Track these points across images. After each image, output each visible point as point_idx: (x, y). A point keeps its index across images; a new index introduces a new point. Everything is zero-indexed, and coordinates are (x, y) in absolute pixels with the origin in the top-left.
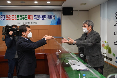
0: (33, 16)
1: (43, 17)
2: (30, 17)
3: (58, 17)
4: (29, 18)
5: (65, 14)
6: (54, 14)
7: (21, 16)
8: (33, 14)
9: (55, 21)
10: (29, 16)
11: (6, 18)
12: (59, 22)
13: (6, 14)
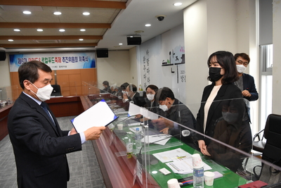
0: (62, 59)
1: (73, 60)
2: (58, 60)
3: (91, 59)
4: (56, 61)
5: (99, 55)
6: (87, 55)
7: (46, 59)
8: (61, 56)
9: (88, 64)
10: (56, 58)
12: (93, 65)
13: (28, 57)
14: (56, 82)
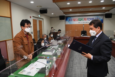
0: (87, 19)
3: (101, 19)
4: (84, 20)
6: (99, 17)
7: (80, 19)
8: (87, 17)
10: (84, 18)
11: (73, 20)
13: (73, 18)
14: (84, 29)
